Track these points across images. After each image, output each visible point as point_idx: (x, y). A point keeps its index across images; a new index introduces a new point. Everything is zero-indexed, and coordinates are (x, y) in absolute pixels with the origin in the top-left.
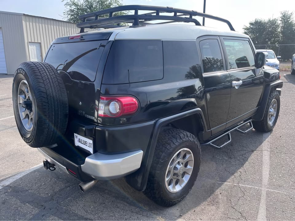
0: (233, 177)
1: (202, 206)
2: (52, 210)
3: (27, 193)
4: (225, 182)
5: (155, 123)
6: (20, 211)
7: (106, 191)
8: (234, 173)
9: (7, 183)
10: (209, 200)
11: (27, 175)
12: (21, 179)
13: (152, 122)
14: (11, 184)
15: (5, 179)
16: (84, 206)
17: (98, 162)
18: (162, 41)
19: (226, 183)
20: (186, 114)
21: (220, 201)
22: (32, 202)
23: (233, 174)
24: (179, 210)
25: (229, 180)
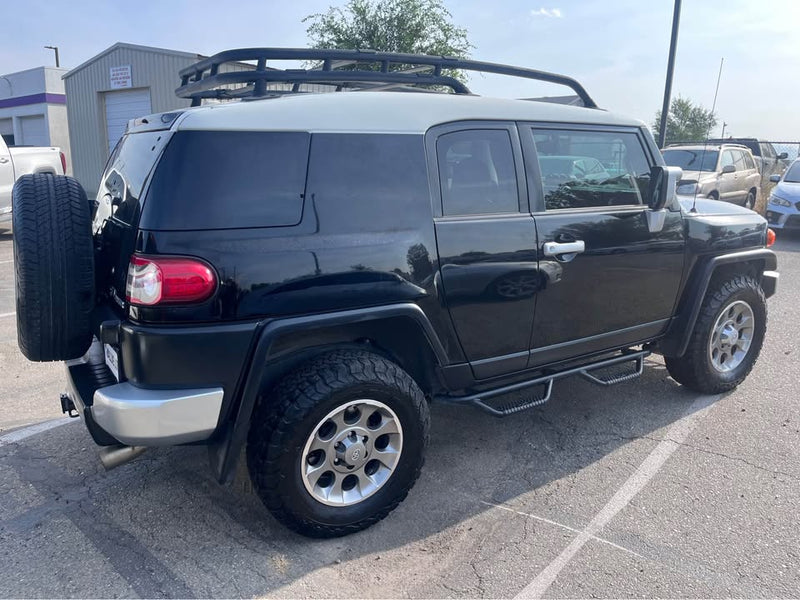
0: (530, 494)
1: (402, 551)
2: (69, 505)
3: (42, 463)
4: (500, 503)
5: (260, 330)
6: (10, 496)
7: (204, 484)
8: (538, 487)
9: (15, 438)
10: (433, 538)
11: (63, 426)
12: (47, 433)
13: (252, 327)
14: (21, 441)
15: (16, 429)
16: (137, 506)
17: (120, 404)
18: (312, 134)
19: (500, 507)
20: (364, 315)
21: (457, 546)
22: (42, 482)
23: (535, 487)
24: (340, 550)
25: (513, 501)
